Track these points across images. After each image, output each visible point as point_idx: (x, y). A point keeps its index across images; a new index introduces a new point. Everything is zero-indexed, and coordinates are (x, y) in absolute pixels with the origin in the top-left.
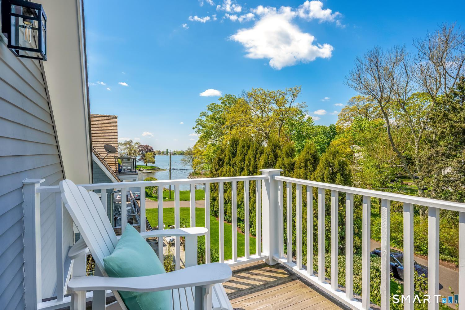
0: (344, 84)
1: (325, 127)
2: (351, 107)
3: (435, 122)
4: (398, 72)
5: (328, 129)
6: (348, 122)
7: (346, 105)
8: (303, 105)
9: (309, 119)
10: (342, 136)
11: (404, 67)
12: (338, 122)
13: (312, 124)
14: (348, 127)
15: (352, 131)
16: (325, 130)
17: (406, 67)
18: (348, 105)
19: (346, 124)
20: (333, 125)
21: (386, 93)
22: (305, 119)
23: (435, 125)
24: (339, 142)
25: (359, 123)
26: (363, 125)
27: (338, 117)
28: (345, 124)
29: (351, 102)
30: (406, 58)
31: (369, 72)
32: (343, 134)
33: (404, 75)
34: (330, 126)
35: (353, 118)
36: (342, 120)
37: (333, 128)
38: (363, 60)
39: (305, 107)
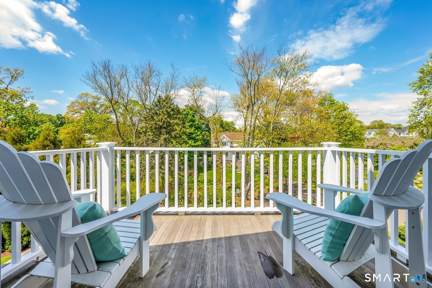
0: (81, 80)
1: (50, 115)
2: (80, 101)
3: (147, 120)
4: (123, 82)
5: (55, 118)
6: (77, 114)
7: (76, 98)
8: (27, 90)
9: (32, 106)
10: (71, 126)
11: (126, 80)
12: (68, 113)
13: (36, 111)
14: (78, 118)
15: (83, 121)
16: (51, 118)
17: (128, 81)
18: (77, 99)
19: (76, 116)
20: (61, 115)
21: (116, 96)
22: (27, 104)
23: (147, 122)
24: (69, 131)
25: (90, 116)
26: (93, 118)
27: (67, 108)
28: (74, 115)
29: (81, 97)
30: (128, 75)
31: (103, 76)
32: (72, 124)
33: (127, 86)
34: (57, 116)
35: (83, 111)
36: (72, 111)
37: (59, 117)
38: (98, 66)
39: (30, 92)
